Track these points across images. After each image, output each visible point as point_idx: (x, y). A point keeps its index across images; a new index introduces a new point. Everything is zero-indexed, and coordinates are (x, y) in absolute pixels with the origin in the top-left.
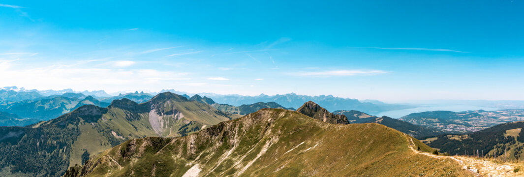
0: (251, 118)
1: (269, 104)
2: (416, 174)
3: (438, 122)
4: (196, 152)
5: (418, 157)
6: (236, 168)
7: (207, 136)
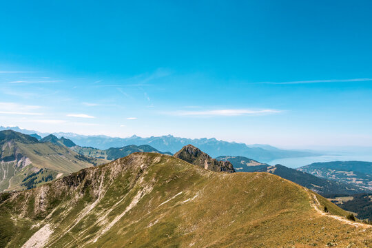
0: (121, 163)
1: (142, 147)
2: (323, 242)
3: (354, 177)
4: (48, 209)
5: (325, 221)
6: (100, 225)
7: (64, 186)
